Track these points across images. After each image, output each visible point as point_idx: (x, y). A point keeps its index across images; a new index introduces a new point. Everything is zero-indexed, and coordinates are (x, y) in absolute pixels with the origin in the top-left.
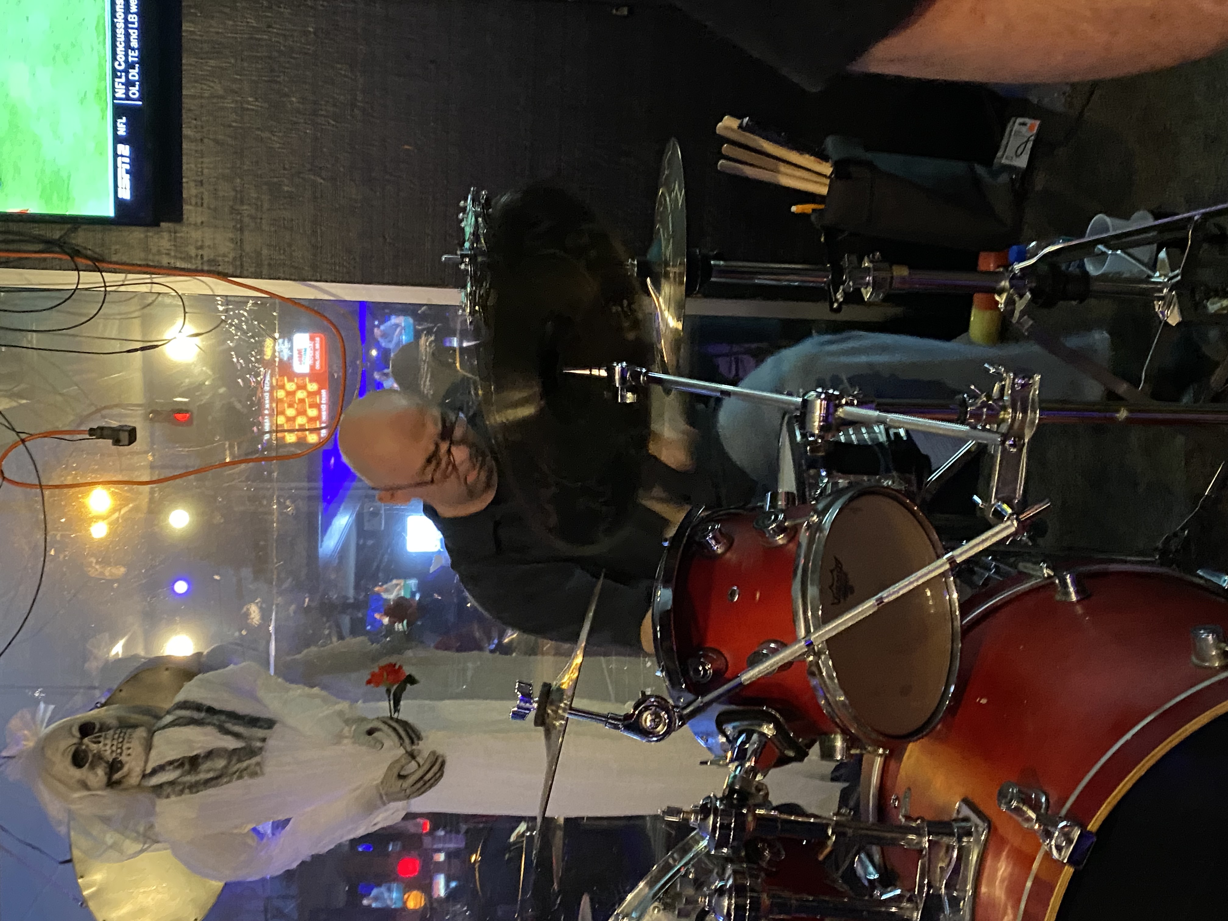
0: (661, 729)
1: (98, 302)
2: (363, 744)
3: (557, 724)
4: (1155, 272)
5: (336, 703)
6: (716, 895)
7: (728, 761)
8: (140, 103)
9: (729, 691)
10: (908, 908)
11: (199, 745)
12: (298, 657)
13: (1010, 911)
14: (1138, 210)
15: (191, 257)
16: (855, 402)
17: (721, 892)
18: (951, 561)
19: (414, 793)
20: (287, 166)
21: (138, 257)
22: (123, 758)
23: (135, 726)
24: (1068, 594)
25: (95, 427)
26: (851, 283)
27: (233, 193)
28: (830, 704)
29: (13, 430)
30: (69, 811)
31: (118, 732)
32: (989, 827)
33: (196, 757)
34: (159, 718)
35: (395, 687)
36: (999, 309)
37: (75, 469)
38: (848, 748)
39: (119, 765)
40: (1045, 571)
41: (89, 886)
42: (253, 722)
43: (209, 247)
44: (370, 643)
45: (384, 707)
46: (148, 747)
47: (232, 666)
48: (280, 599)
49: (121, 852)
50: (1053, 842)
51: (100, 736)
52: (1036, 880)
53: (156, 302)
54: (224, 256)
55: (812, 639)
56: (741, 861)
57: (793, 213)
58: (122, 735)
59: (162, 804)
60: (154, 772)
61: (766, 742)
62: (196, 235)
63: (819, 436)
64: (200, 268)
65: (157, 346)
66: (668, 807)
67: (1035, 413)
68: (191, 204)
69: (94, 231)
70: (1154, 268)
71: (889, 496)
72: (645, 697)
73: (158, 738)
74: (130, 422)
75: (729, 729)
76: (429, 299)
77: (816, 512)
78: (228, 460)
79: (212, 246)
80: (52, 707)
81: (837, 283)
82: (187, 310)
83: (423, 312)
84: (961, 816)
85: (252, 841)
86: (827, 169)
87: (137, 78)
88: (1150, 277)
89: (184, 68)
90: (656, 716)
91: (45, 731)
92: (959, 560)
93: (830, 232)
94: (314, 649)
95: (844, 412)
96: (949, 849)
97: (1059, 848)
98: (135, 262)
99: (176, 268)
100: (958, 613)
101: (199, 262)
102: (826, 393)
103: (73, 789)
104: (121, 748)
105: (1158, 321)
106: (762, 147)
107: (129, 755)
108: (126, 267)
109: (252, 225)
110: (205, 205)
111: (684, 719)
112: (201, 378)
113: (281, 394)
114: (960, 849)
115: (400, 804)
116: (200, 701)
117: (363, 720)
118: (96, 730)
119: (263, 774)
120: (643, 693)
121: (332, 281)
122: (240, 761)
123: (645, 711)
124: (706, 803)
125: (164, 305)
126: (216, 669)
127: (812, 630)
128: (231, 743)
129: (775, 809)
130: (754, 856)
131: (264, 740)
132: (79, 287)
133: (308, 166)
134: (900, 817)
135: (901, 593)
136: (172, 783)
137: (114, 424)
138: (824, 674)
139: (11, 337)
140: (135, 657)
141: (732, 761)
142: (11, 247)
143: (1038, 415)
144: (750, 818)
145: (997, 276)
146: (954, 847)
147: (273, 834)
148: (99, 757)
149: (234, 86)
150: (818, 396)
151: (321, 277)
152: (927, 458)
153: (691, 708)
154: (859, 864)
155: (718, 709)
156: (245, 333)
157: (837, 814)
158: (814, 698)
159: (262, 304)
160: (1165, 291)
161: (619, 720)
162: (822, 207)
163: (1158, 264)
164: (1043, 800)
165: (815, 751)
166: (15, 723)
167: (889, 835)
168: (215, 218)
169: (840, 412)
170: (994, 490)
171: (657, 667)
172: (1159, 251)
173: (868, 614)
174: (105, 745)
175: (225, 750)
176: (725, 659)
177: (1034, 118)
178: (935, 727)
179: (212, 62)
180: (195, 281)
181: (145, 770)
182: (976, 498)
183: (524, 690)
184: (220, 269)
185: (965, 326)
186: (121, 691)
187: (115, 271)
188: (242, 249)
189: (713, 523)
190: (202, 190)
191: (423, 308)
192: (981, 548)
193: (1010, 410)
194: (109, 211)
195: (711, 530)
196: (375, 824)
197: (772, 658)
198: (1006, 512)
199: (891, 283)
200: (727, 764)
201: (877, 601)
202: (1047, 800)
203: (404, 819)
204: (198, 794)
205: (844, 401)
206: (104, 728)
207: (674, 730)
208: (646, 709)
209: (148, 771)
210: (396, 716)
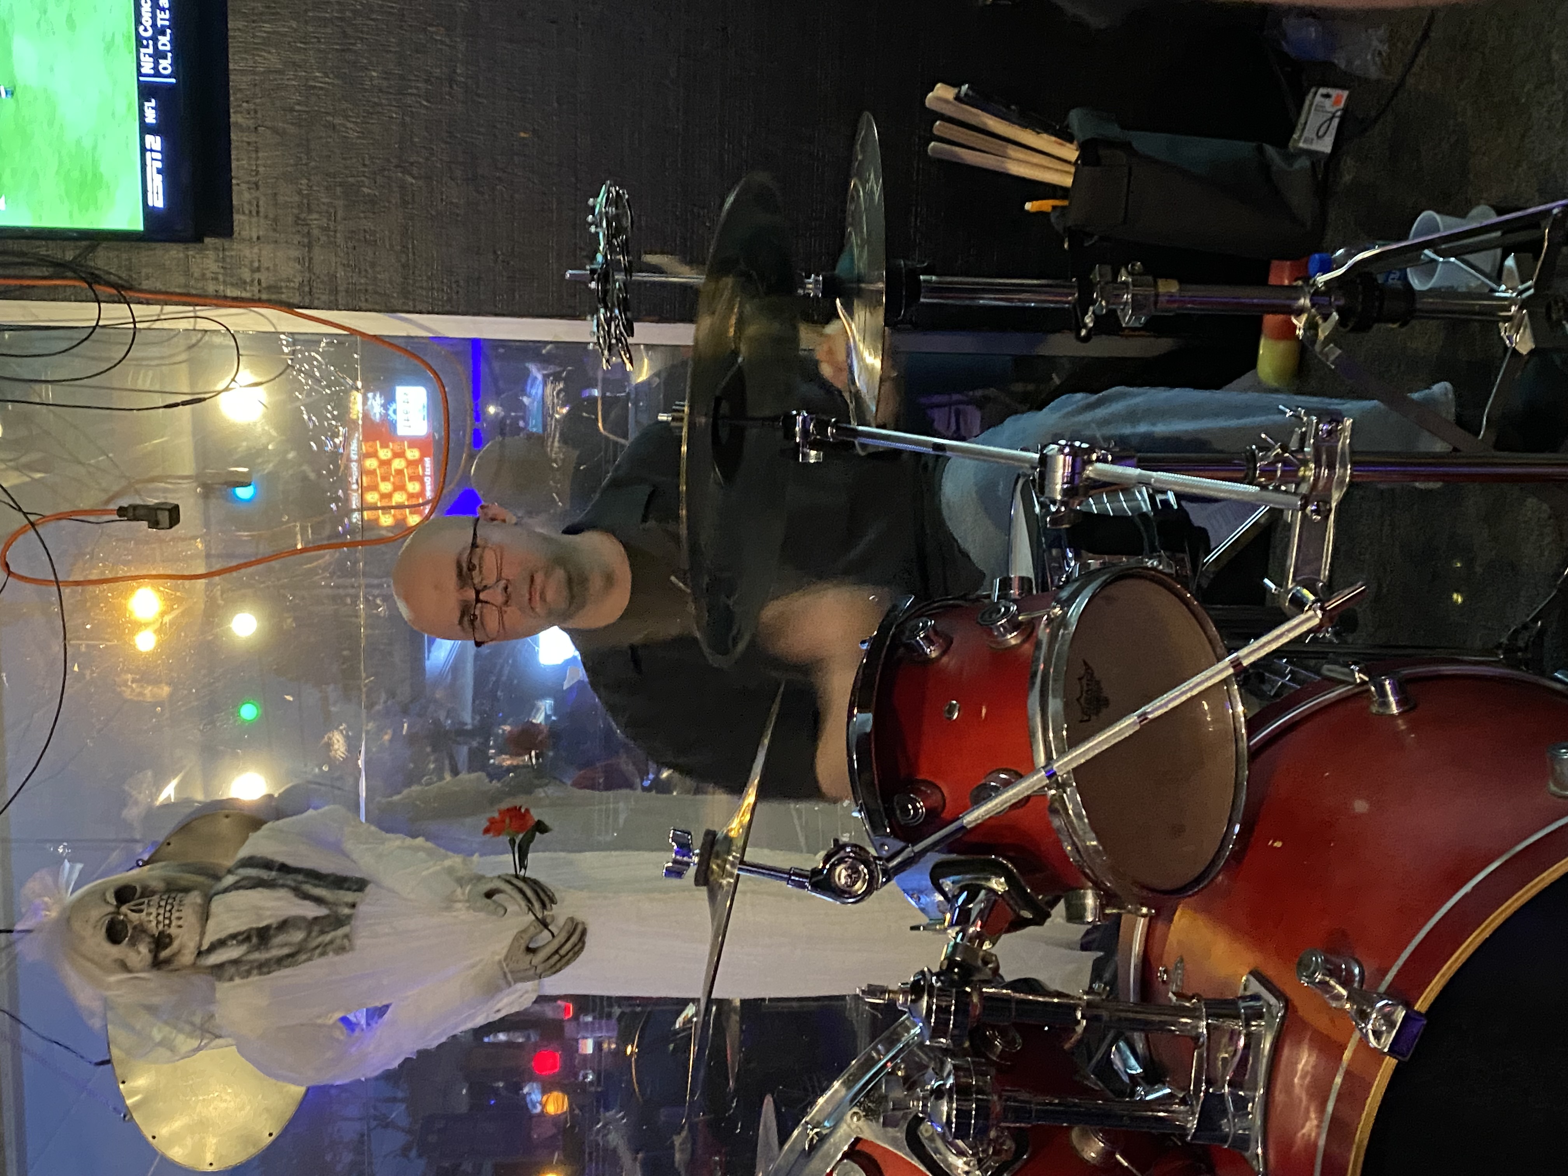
0: (860, 887)
1: (126, 344)
2: (481, 910)
3: (724, 882)
4: (1500, 286)
5: (446, 857)
6: (932, 1098)
7: (946, 924)
8: (173, 80)
9: (947, 836)
10: (1180, 1112)
11: (268, 913)
12: (396, 798)
13: (1313, 1115)
14: (1478, 204)
15: (245, 282)
16: (1110, 458)
17: (938, 1093)
18: (1236, 664)
19: (545, 971)
20: (367, 162)
21: (176, 283)
22: (173, 931)
23: (186, 890)
24: (1386, 704)
25: (126, 505)
26: (1104, 303)
27: (297, 198)
28: (1078, 851)
29: (20, 510)
30: (105, 1001)
31: (165, 897)
32: (1286, 1007)
33: (267, 928)
34: (218, 878)
35: (521, 836)
36: (1298, 337)
37: (102, 560)
38: (1102, 907)
39: (167, 940)
40: (1357, 675)
41: (134, 1093)
42: (339, 882)
43: (268, 269)
44: (487, 780)
45: (507, 862)
46: (205, 916)
47: (311, 812)
48: (371, 726)
49: (172, 1049)
50: (1370, 1026)
51: (143, 903)
52: (1348, 1074)
53: (201, 344)
54: (289, 280)
55: (1055, 766)
56: (965, 1053)
57: (1028, 212)
58: (170, 901)
59: (223, 988)
60: (213, 948)
61: (996, 901)
62: (248, 253)
63: (1063, 503)
64: (257, 297)
65: (204, 399)
66: (869, 986)
67: (1346, 469)
68: (244, 213)
69: (118, 250)
70: (1498, 280)
71: (1153, 579)
72: (839, 847)
73: (217, 905)
74: (172, 500)
75: (947, 884)
76: (556, 336)
77: (1058, 602)
78: (299, 547)
79: (272, 268)
80: (79, 866)
81: (1085, 302)
82: (241, 352)
83: (549, 353)
84: (1248, 993)
85: (340, 1033)
86: (1071, 152)
87: (168, 48)
88: (1493, 290)
89: (231, 33)
90: (854, 871)
91: (70, 898)
92: (1245, 663)
93: (1076, 234)
94: (415, 788)
95: (1095, 470)
96: (1234, 1035)
97: (1377, 1034)
98: (172, 290)
99: (225, 297)
100: (1243, 731)
101: (256, 289)
102: (1072, 446)
103: (109, 971)
104: (170, 918)
105: (1501, 351)
106: (985, 124)
107: (180, 927)
108: (162, 297)
109: (324, 239)
110: (261, 214)
111: (889, 875)
112: (264, 440)
113: (371, 464)
114: (1248, 1036)
115: (529, 985)
116: (270, 857)
117: (480, 878)
118: (138, 894)
119: (352, 948)
120: (836, 841)
121: (429, 313)
122: (322, 932)
123: (839, 864)
124: (919, 980)
125: (212, 346)
126: (291, 816)
127: (1055, 757)
128: (311, 910)
129: (1007, 986)
130: (981, 1046)
131: (353, 906)
132: (101, 323)
133: (394, 161)
134: (1170, 995)
135: (1171, 706)
136: (235, 962)
137: (152, 501)
138: (1071, 812)
139: (18, 391)
140: (188, 802)
141: (951, 925)
142: (11, 271)
143: (1349, 472)
144: (975, 999)
145: (1294, 292)
146: (1240, 1033)
147: (368, 1024)
148: (141, 929)
149: (297, 58)
150: (1061, 451)
151: (415, 307)
152: (1203, 531)
153: (899, 860)
154: (1117, 1056)
155: (934, 858)
156: (318, 381)
157: (1090, 991)
158: (1058, 843)
159: (339, 343)
160: (1513, 309)
161: (806, 877)
162: (1065, 203)
163: (1505, 273)
164: (1357, 971)
165: (1059, 910)
166: (32, 886)
167: (1156, 1018)
168: (275, 230)
169: (1089, 471)
170: (1292, 570)
171: (853, 806)
172: (1504, 257)
173: (1127, 735)
174: (149, 914)
175: (303, 919)
176: (943, 795)
177: (1343, 87)
178: (1215, 878)
179: (267, 27)
180: (252, 314)
181: (200, 945)
182: (1266, 581)
183: (681, 840)
184: (284, 297)
185: (1251, 362)
186: (169, 844)
187: (148, 303)
188: (310, 269)
189: (924, 619)
190: (255, 194)
191: (549, 347)
192: (1274, 646)
193: (1312, 466)
194: (137, 224)
195: (923, 628)
196: (498, 1011)
197: (1003, 792)
198: (1308, 599)
199: (1156, 303)
200: (946, 929)
201: (1139, 717)
202: (1362, 972)
203: (535, 1002)
204: (271, 975)
205: (1094, 457)
206: (147, 893)
207: (877, 889)
208: (841, 861)
209: (205, 947)
210: (522, 873)
